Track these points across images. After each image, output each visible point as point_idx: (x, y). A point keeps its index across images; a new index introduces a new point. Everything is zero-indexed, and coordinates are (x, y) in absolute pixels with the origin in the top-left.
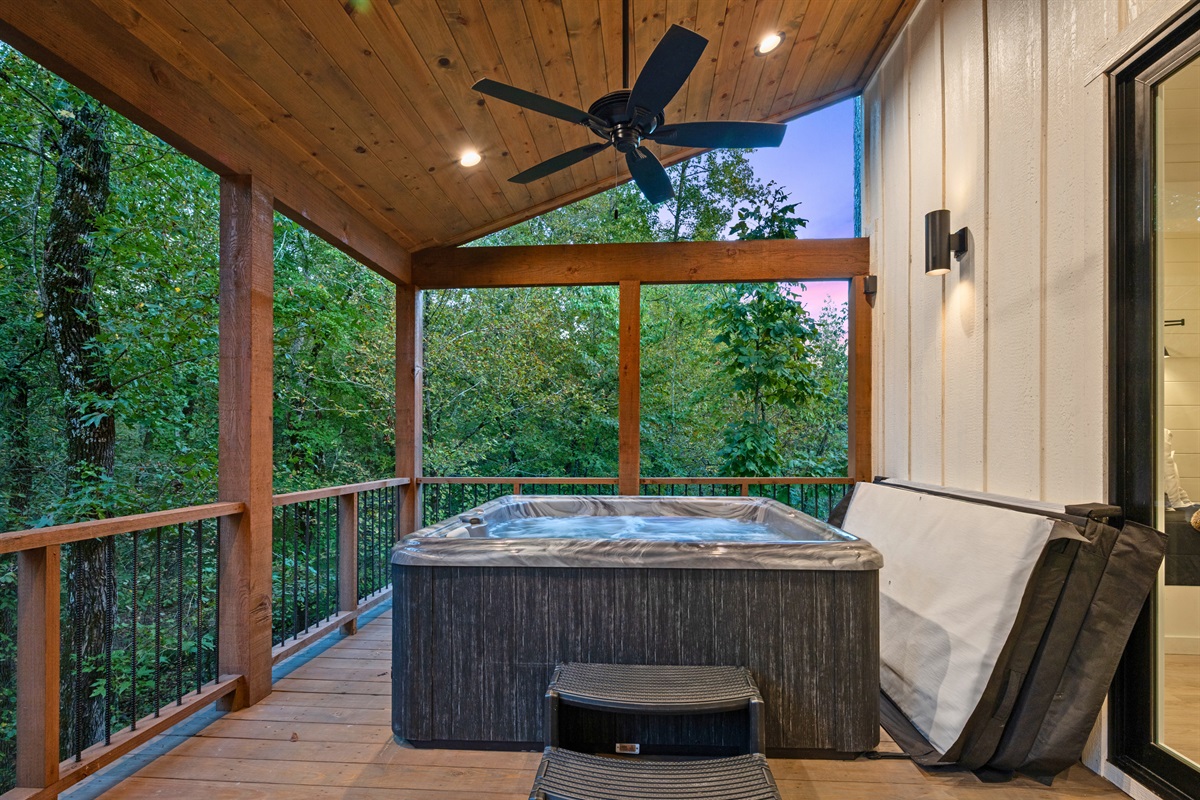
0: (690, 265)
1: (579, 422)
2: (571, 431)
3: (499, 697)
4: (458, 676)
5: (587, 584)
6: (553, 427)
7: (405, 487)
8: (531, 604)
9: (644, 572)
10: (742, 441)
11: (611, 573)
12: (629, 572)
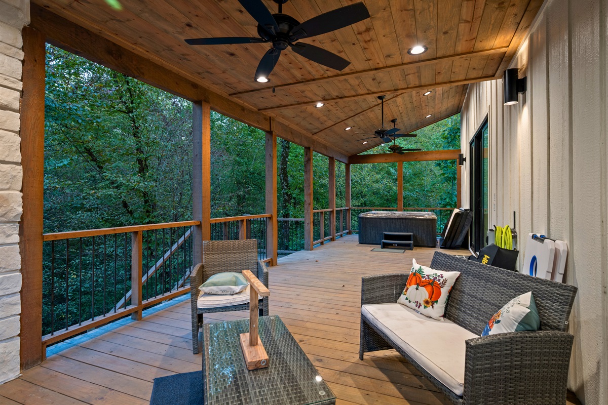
0: (416, 157)
1: (389, 193)
2: (386, 196)
3: (375, 237)
4: (369, 234)
5: (389, 220)
6: (380, 194)
7: (347, 209)
8: (380, 223)
9: (397, 219)
10: (445, 199)
11: (392, 219)
12: (395, 219)
